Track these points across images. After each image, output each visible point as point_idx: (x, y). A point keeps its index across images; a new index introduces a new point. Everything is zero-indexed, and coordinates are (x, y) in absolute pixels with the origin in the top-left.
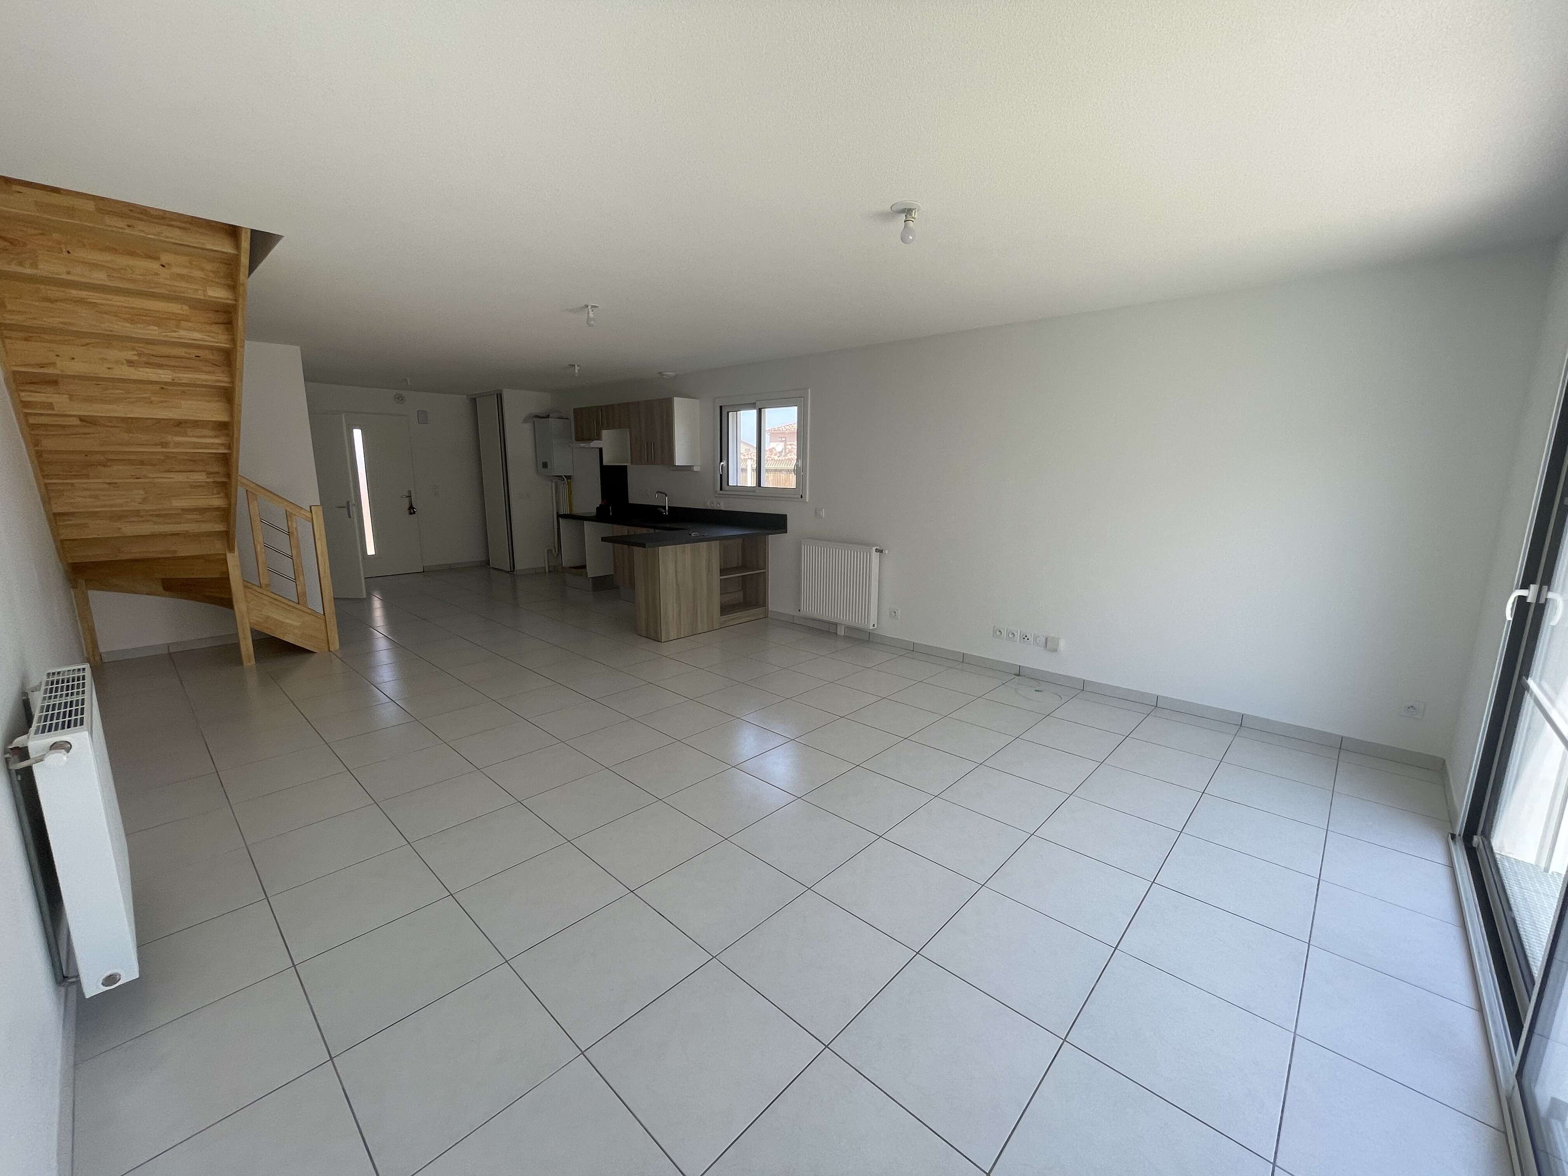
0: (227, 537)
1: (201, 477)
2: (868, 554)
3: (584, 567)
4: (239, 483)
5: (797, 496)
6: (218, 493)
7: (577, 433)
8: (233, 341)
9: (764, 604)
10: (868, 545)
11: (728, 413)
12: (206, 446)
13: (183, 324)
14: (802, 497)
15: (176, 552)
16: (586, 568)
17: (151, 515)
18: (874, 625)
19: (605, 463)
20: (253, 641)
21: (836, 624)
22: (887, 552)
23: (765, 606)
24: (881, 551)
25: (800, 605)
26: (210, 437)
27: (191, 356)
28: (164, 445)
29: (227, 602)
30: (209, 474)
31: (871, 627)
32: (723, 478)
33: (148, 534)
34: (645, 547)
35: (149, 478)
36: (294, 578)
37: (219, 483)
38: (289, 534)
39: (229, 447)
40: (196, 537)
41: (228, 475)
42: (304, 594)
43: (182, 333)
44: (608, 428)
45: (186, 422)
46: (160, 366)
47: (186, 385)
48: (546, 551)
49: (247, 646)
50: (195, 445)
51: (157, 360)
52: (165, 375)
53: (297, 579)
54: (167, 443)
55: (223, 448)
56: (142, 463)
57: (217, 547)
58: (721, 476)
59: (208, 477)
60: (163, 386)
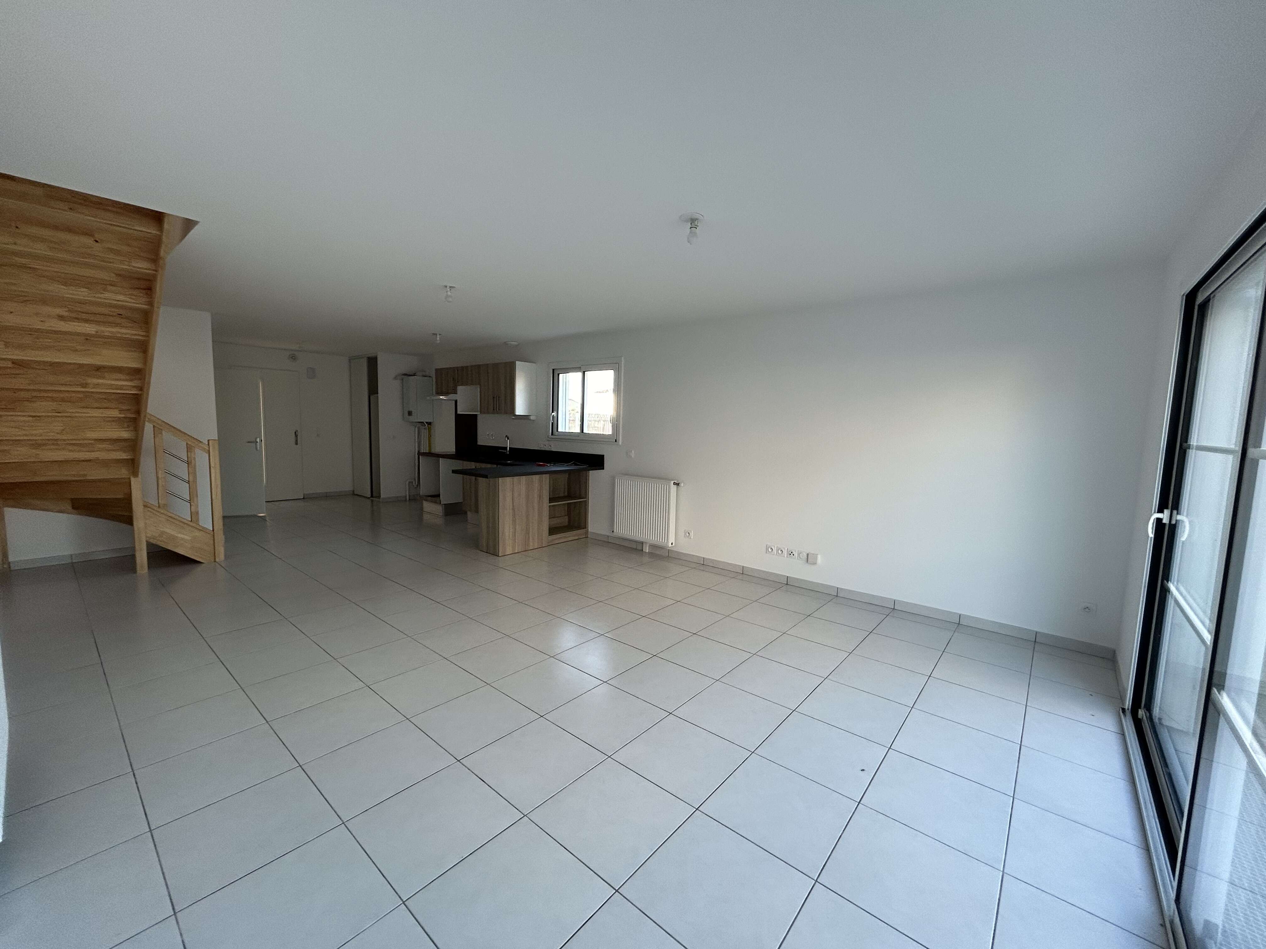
0: (133, 465)
1: (115, 413)
2: (668, 486)
3: (438, 496)
4: (147, 419)
5: (612, 440)
6: (128, 427)
7: (437, 388)
8: (151, 304)
9: (585, 527)
10: (668, 479)
11: (558, 375)
12: (121, 387)
13: (109, 288)
14: (616, 441)
15: (85, 475)
16: (440, 497)
17: (67, 444)
18: (672, 544)
19: (458, 413)
20: (148, 553)
21: (642, 543)
22: (682, 485)
23: (585, 528)
24: (678, 484)
25: (613, 528)
26: (123, 380)
27: (114, 314)
28: (85, 385)
29: (129, 520)
30: (121, 411)
31: (670, 545)
32: (555, 425)
33: (63, 460)
34: (488, 478)
35: (67, 412)
36: (189, 499)
37: (130, 418)
38: (188, 463)
39: (141, 389)
40: (106, 463)
41: (138, 412)
42: (197, 513)
43: (107, 295)
44: (462, 385)
45: (104, 367)
46: (86, 321)
47: (109, 337)
48: (407, 483)
49: (142, 557)
50: (111, 386)
51: (84, 316)
52: (90, 329)
53: (192, 501)
54: (86, 384)
55: (136, 389)
56: (63, 400)
57: (123, 472)
58: (552, 423)
59: (120, 413)
60: (88, 338)
